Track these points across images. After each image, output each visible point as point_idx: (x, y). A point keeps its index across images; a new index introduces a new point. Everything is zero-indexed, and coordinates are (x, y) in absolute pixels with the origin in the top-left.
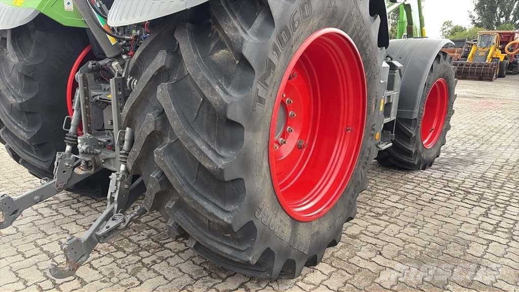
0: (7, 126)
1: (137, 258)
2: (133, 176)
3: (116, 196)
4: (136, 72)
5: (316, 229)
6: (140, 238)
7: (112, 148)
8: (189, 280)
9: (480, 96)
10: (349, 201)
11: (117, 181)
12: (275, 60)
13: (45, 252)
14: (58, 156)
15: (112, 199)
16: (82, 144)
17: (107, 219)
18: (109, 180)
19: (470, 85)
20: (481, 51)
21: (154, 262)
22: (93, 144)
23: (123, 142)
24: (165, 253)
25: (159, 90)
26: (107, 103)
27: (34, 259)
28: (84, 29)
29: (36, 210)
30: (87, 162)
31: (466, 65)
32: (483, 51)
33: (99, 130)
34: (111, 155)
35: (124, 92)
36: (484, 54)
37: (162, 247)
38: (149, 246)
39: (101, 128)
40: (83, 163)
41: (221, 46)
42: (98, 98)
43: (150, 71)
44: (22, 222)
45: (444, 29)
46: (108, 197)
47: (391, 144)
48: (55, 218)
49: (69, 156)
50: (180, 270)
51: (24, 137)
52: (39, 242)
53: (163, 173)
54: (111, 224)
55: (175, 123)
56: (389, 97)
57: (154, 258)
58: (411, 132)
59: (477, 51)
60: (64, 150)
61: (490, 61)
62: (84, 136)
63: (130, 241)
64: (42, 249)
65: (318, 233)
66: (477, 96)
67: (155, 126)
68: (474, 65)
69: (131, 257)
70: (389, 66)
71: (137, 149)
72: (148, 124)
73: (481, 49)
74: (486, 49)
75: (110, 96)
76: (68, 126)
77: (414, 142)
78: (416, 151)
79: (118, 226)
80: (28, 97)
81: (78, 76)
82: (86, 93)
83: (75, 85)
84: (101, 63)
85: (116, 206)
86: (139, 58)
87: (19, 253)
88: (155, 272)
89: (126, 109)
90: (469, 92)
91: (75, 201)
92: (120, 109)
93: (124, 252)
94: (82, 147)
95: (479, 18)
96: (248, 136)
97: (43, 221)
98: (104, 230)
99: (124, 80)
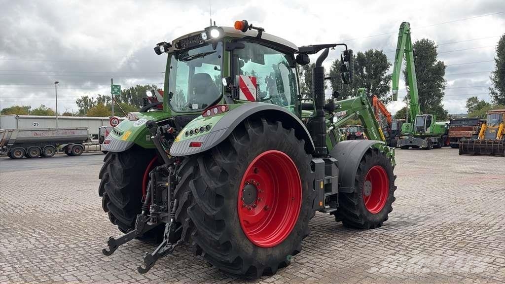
0: (112, 201)
1: (177, 271)
2: (177, 224)
3: (168, 235)
4: (181, 174)
5: (270, 253)
6: (179, 263)
7: (167, 211)
8: (203, 280)
9: (481, 172)
10: (294, 240)
11: (169, 227)
12: (238, 168)
13: (129, 268)
14: (138, 216)
15: (166, 236)
16: (152, 209)
17: (163, 246)
18: (165, 226)
19: (479, 161)
20: (491, 129)
21: (186, 273)
22: (157, 209)
23: (173, 208)
24: (191, 270)
25: (190, 183)
26: (165, 188)
27: (125, 271)
28: (154, 149)
29: (121, 251)
30: (153, 219)
31: (476, 143)
32: (493, 129)
33: (160, 202)
34: (166, 214)
35: (174, 183)
36: (494, 131)
37: (191, 267)
38: (183, 266)
39: (160, 201)
40: (152, 219)
41: (215, 164)
42: (160, 185)
43: (186, 175)
44: (114, 256)
45: (470, 105)
46: (164, 235)
47: (336, 209)
48: (132, 254)
49: (143, 217)
50: (199, 276)
51: (121, 207)
52: (125, 265)
53: (191, 219)
54: (165, 248)
55: (196, 196)
56: (329, 180)
57: (185, 271)
58: (354, 202)
59: (487, 129)
60: (141, 213)
61: (501, 137)
62: (152, 205)
63: (173, 264)
64: (127, 268)
65: (271, 255)
66: (478, 172)
67: (188, 198)
68: (483, 142)
69: (173, 271)
70: (324, 162)
71: (180, 208)
72: (184, 198)
73: (491, 127)
74: (496, 127)
75: (167, 184)
76: (144, 201)
77: (358, 209)
78: (361, 215)
79: (168, 250)
80: (125, 185)
81: (151, 174)
82: (155, 183)
83: (148, 178)
84: (162, 166)
85: (168, 240)
86: (182, 168)
87: (116, 269)
88: (185, 276)
89: (176, 191)
90: (473, 168)
91: (142, 246)
92: (172, 191)
93: (170, 269)
94: (152, 211)
95: (501, 94)
96: (226, 201)
97: (125, 256)
98: (162, 251)
99: (175, 176)
